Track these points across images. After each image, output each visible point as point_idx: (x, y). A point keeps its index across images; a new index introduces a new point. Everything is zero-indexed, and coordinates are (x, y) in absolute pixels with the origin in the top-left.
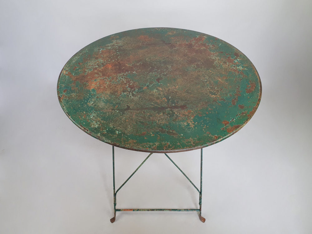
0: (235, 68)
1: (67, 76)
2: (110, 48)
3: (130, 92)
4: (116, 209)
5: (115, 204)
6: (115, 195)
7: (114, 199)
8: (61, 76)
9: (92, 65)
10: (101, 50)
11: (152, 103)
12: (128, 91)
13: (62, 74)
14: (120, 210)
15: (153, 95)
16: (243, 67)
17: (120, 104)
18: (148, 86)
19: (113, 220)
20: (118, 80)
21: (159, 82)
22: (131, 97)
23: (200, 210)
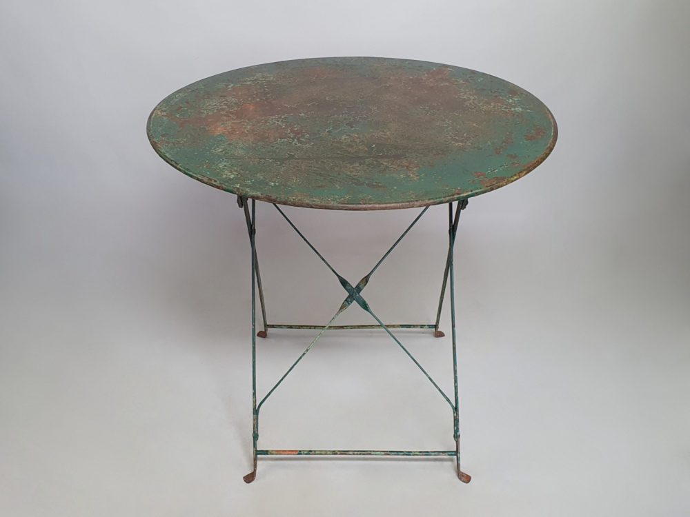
0: (507, 110)
1: (165, 118)
2: (248, 83)
3: (293, 139)
4: (258, 449)
5: (256, 436)
6: (256, 412)
7: (254, 420)
8: (153, 116)
9: (215, 105)
10: (230, 86)
11: (339, 152)
12: (290, 137)
13: (154, 115)
14: (267, 451)
15: (340, 142)
16: (522, 108)
17: (275, 152)
18: (329, 132)
19: (249, 478)
20: (268, 124)
21: (352, 127)
22: (296, 144)
23: (457, 452)
